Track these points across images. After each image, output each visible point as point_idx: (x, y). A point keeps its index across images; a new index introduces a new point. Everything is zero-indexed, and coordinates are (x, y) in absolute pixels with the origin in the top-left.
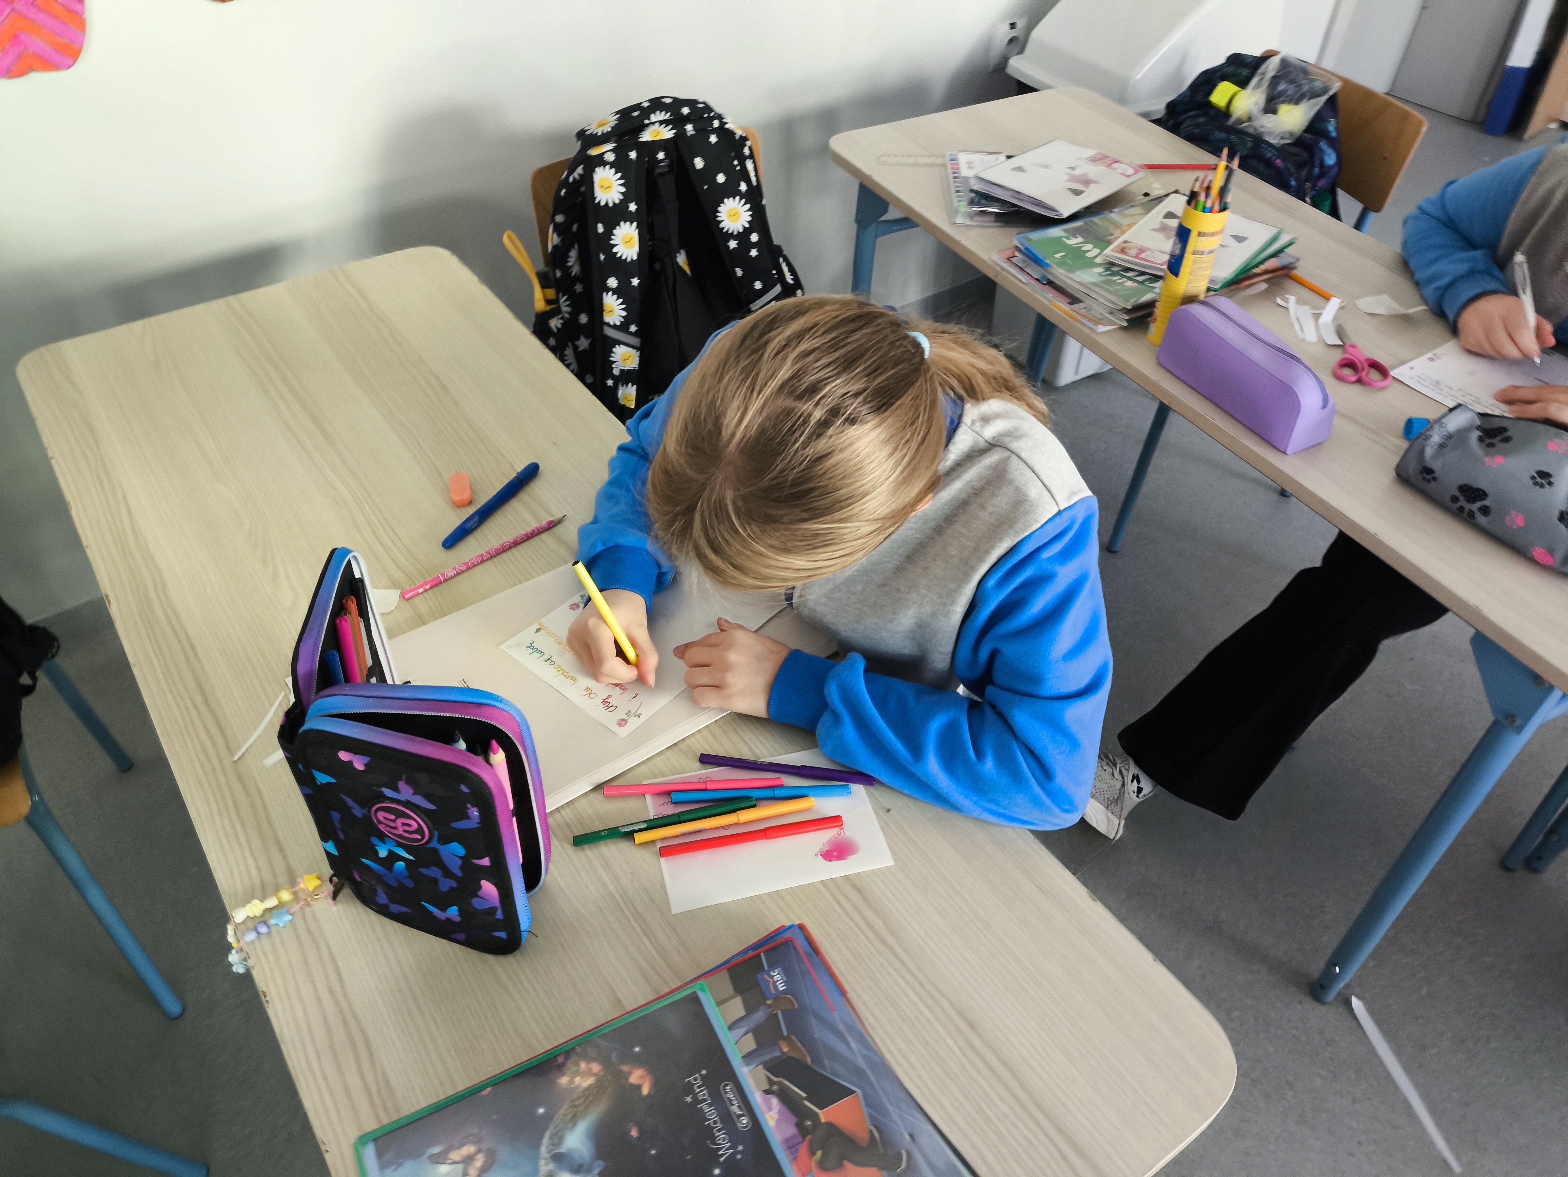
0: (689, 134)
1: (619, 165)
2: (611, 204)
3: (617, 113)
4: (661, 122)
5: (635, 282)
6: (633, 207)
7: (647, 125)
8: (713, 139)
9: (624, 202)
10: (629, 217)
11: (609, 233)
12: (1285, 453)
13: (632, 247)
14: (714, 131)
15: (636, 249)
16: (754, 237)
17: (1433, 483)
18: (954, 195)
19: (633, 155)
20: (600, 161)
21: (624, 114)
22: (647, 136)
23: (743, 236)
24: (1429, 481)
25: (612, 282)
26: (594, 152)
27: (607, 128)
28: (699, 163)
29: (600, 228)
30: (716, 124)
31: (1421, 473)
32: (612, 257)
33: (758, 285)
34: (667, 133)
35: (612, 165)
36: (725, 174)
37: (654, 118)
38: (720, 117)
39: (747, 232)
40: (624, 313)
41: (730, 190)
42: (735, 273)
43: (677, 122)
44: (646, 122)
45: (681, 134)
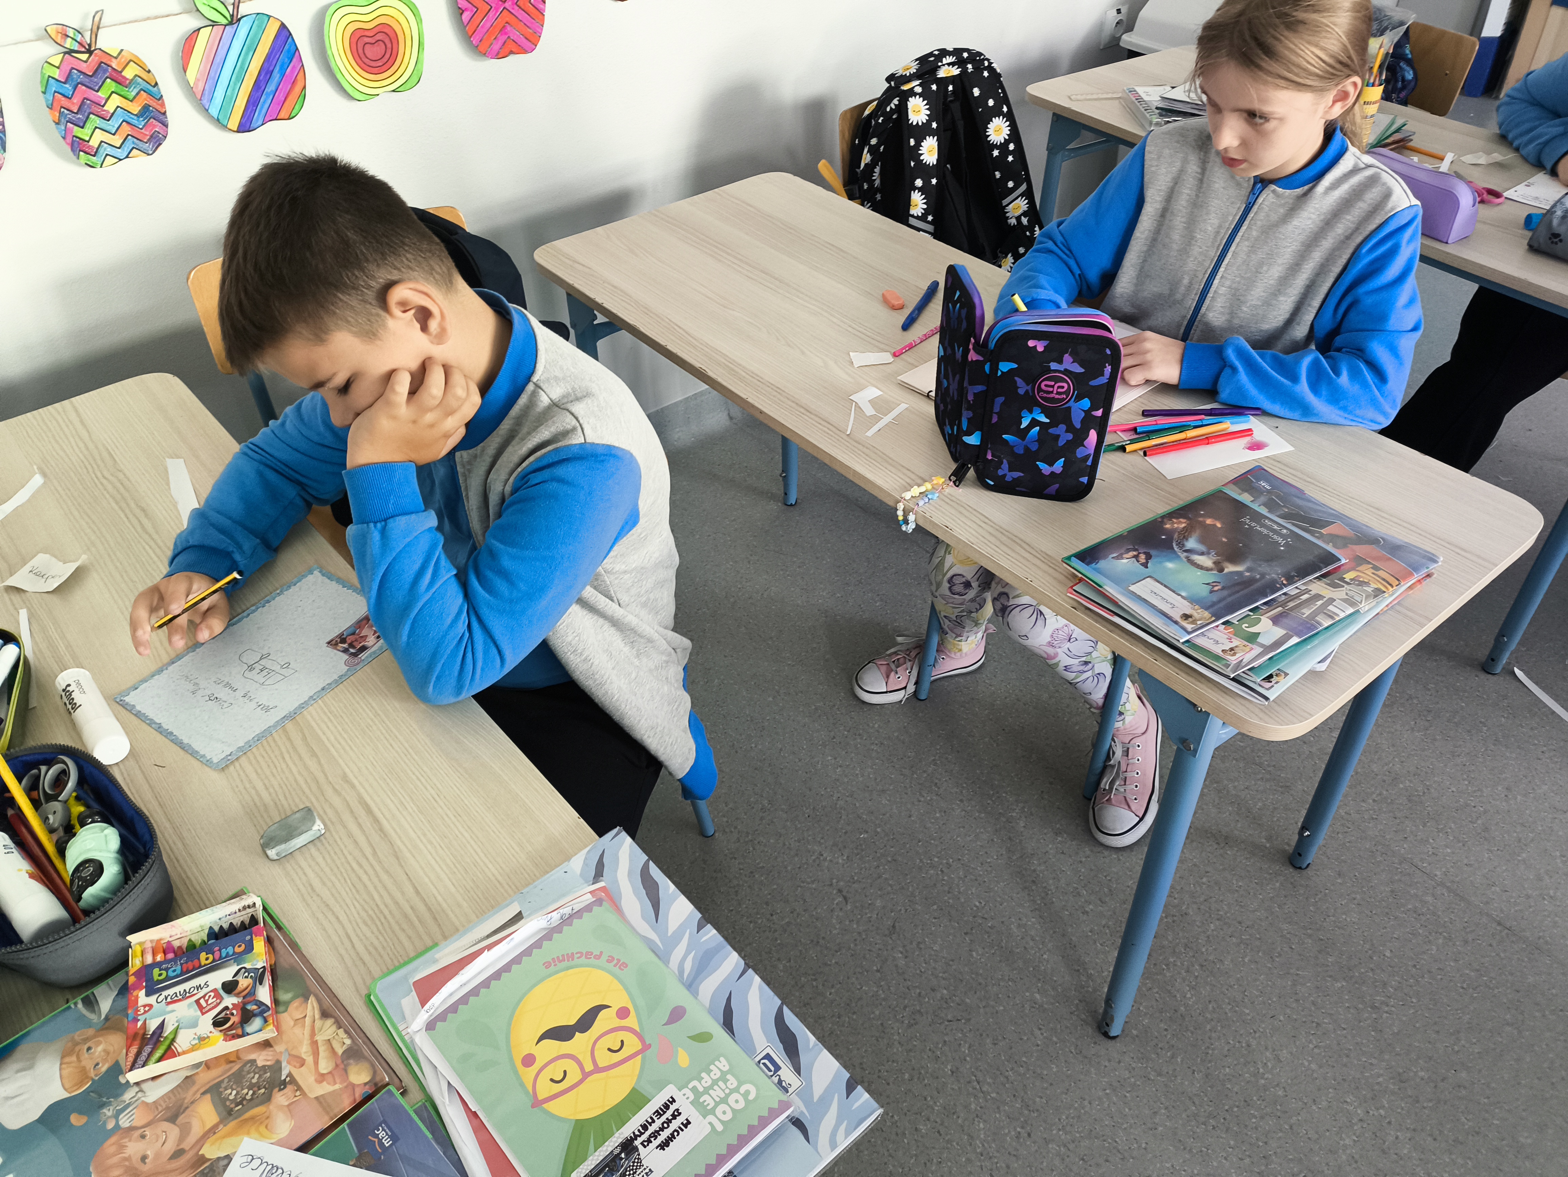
0: (969, 71)
1: (925, 95)
2: (920, 124)
3: (916, 60)
4: (949, 64)
5: (934, 181)
6: (934, 125)
7: (939, 67)
8: (986, 74)
9: (929, 122)
10: (932, 133)
11: (918, 145)
12: (1447, 243)
13: (933, 155)
14: (986, 68)
15: (936, 156)
16: (1012, 147)
17: (1559, 244)
18: (1145, 112)
19: (934, 87)
20: (911, 93)
21: (922, 60)
22: (942, 73)
23: (1003, 147)
24: (1556, 243)
25: (919, 183)
26: (905, 87)
27: (913, 71)
28: (976, 92)
29: (912, 142)
30: (986, 63)
31: (1550, 239)
32: (919, 162)
33: (1011, 184)
34: (955, 71)
35: (921, 95)
36: (994, 100)
37: (945, 61)
38: (988, 60)
39: (1007, 142)
40: (925, 206)
41: (996, 112)
42: (995, 175)
43: (960, 63)
44: (940, 64)
45: (964, 71)
